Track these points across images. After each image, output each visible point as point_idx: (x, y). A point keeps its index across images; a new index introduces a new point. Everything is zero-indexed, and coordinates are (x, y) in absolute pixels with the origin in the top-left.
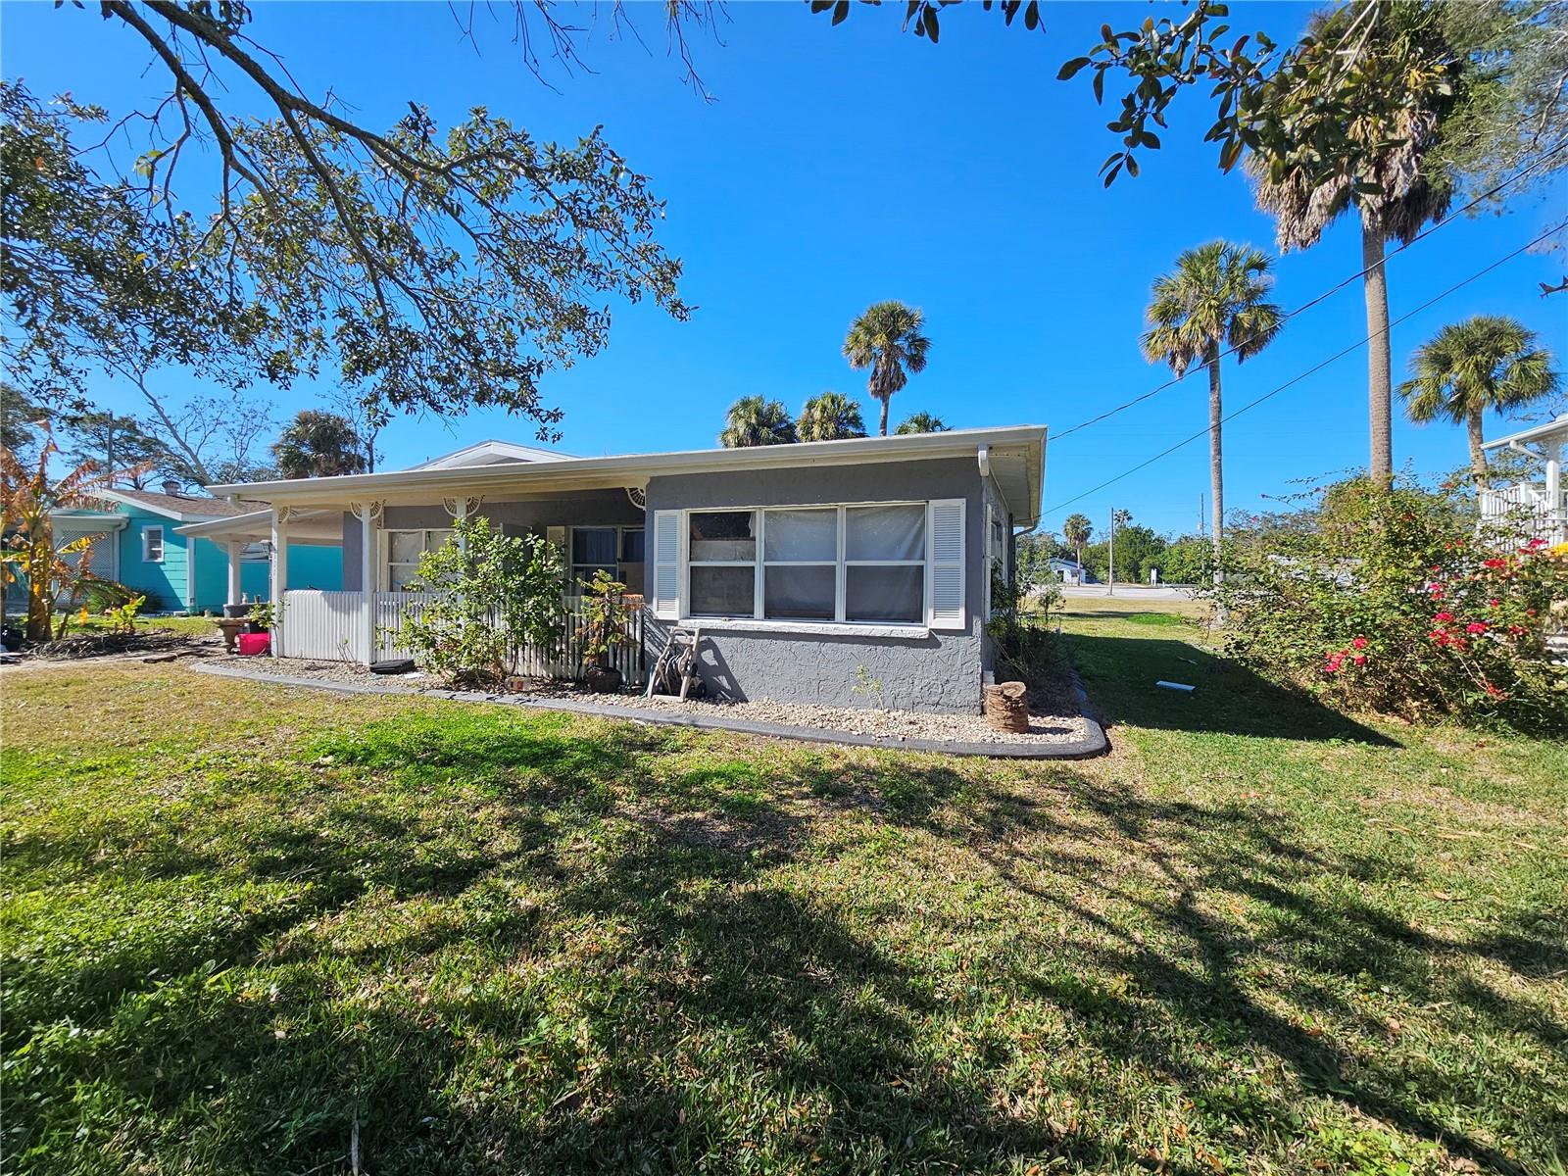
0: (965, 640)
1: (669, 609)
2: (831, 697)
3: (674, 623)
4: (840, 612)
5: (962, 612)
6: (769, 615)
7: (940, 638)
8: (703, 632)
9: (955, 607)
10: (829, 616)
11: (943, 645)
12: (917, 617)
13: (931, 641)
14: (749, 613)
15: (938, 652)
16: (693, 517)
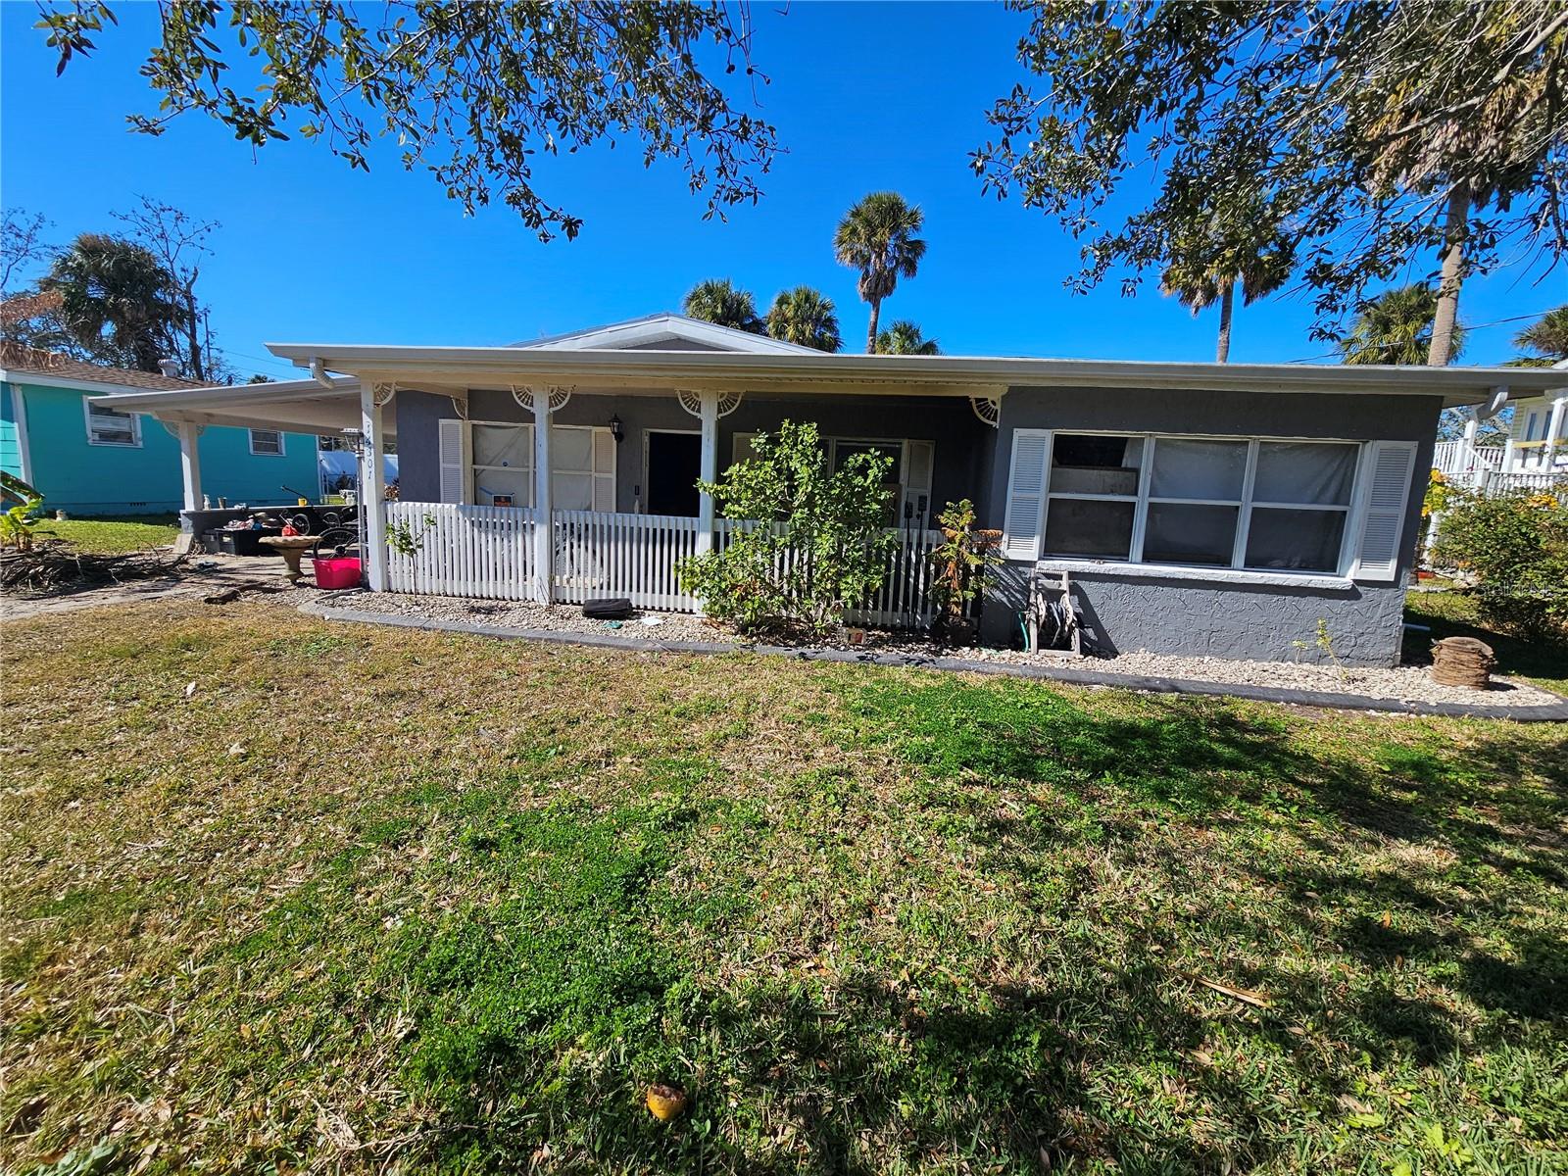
0: (1390, 592)
1: (1024, 549)
2: (1223, 648)
3: (1030, 564)
4: (1239, 556)
5: (1393, 564)
6: (1147, 558)
7: (1361, 589)
8: (1072, 575)
9: (1386, 559)
10: (1225, 562)
11: (1364, 596)
12: (1329, 565)
13: (1351, 594)
14: (1123, 555)
15: (1356, 605)
16: (1059, 440)
